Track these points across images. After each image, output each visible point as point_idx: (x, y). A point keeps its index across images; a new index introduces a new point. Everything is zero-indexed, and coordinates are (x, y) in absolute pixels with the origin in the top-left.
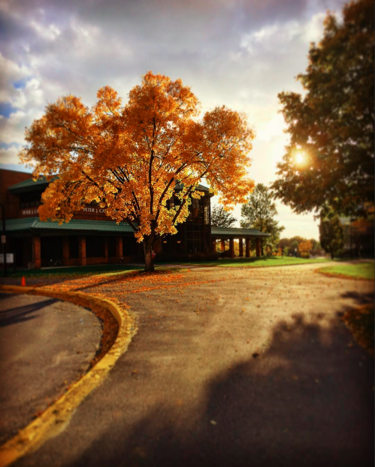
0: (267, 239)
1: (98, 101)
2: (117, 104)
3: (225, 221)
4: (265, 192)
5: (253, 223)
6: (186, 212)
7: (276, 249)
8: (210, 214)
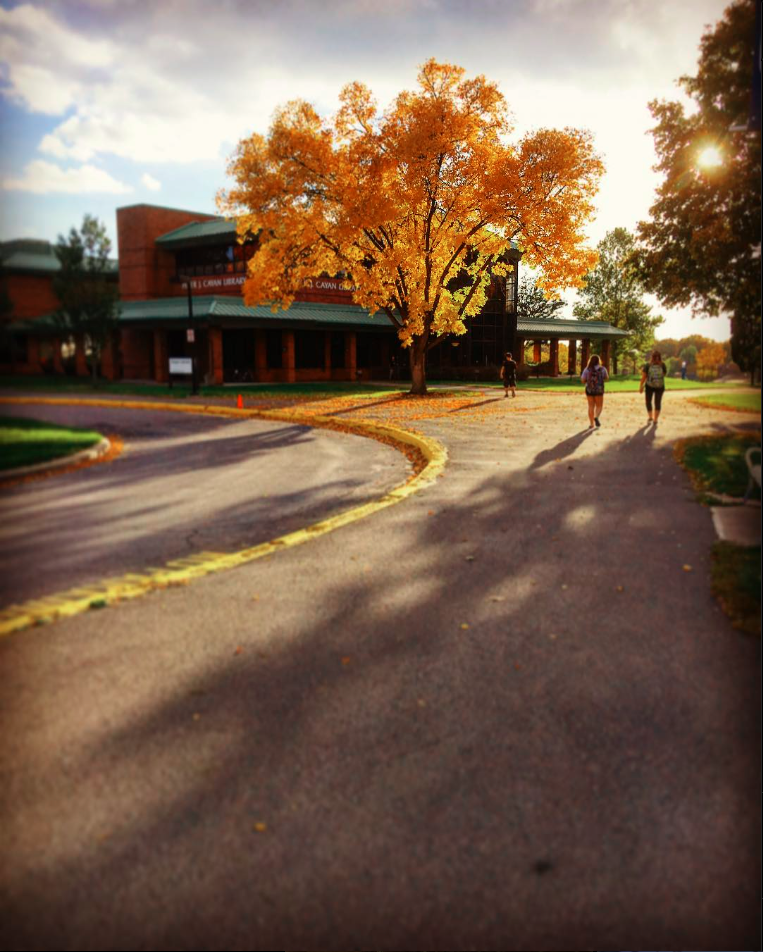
0: (627, 341)
1: (340, 108)
2: (371, 112)
3: (543, 305)
4: (628, 246)
5: (601, 309)
6: (481, 298)
8: (516, 290)
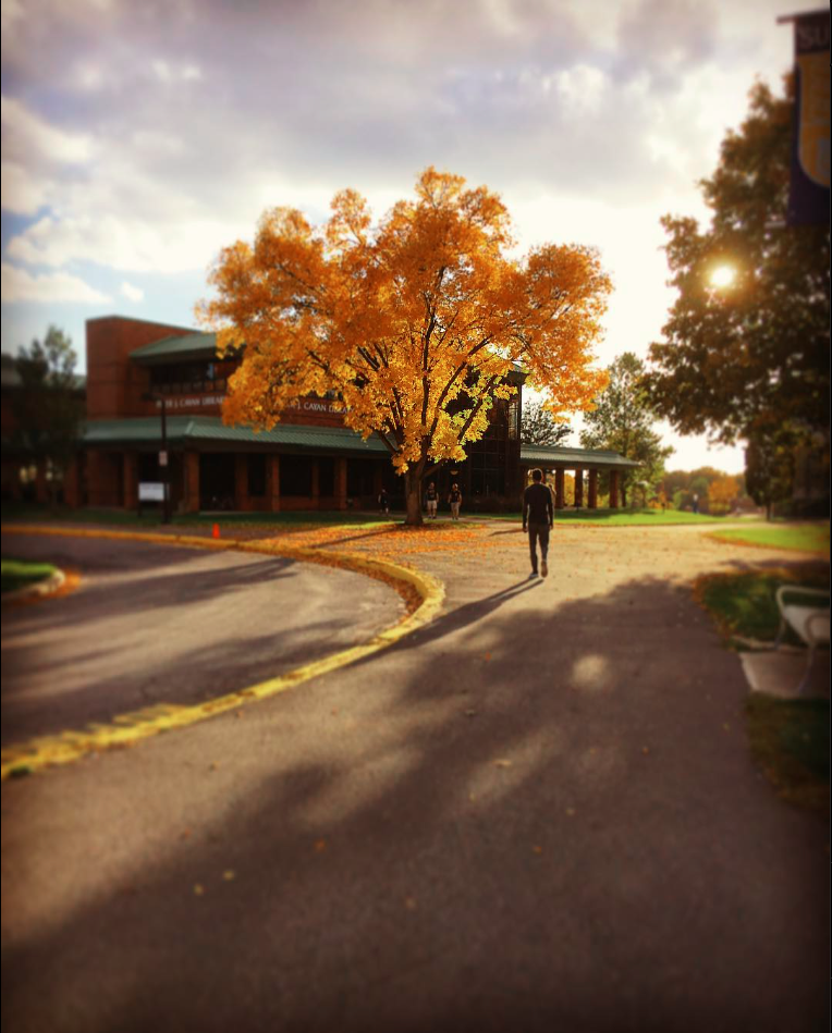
0: (636, 472)
1: (332, 216)
2: (365, 222)
3: (549, 432)
4: (637, 372)
5: (609, 437)
6: (482, 422)
7: (654, 494)
8: (520, 415)
